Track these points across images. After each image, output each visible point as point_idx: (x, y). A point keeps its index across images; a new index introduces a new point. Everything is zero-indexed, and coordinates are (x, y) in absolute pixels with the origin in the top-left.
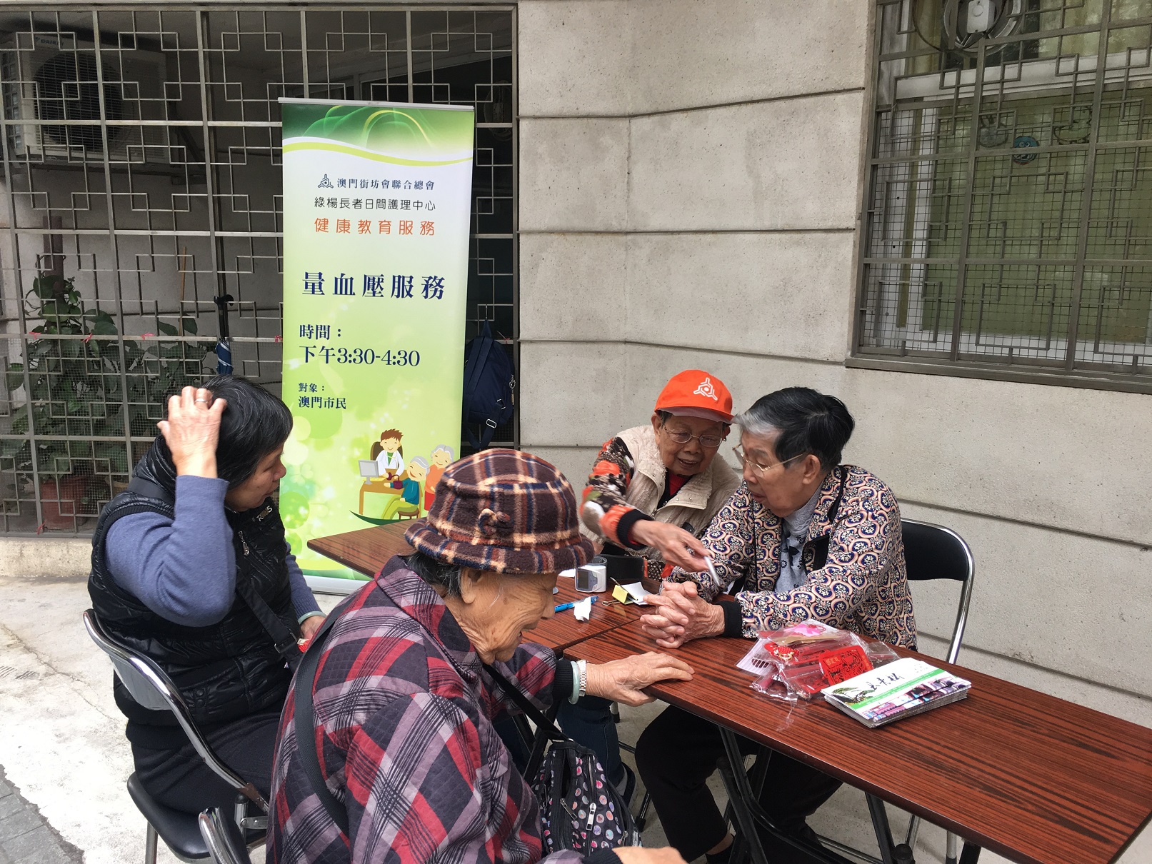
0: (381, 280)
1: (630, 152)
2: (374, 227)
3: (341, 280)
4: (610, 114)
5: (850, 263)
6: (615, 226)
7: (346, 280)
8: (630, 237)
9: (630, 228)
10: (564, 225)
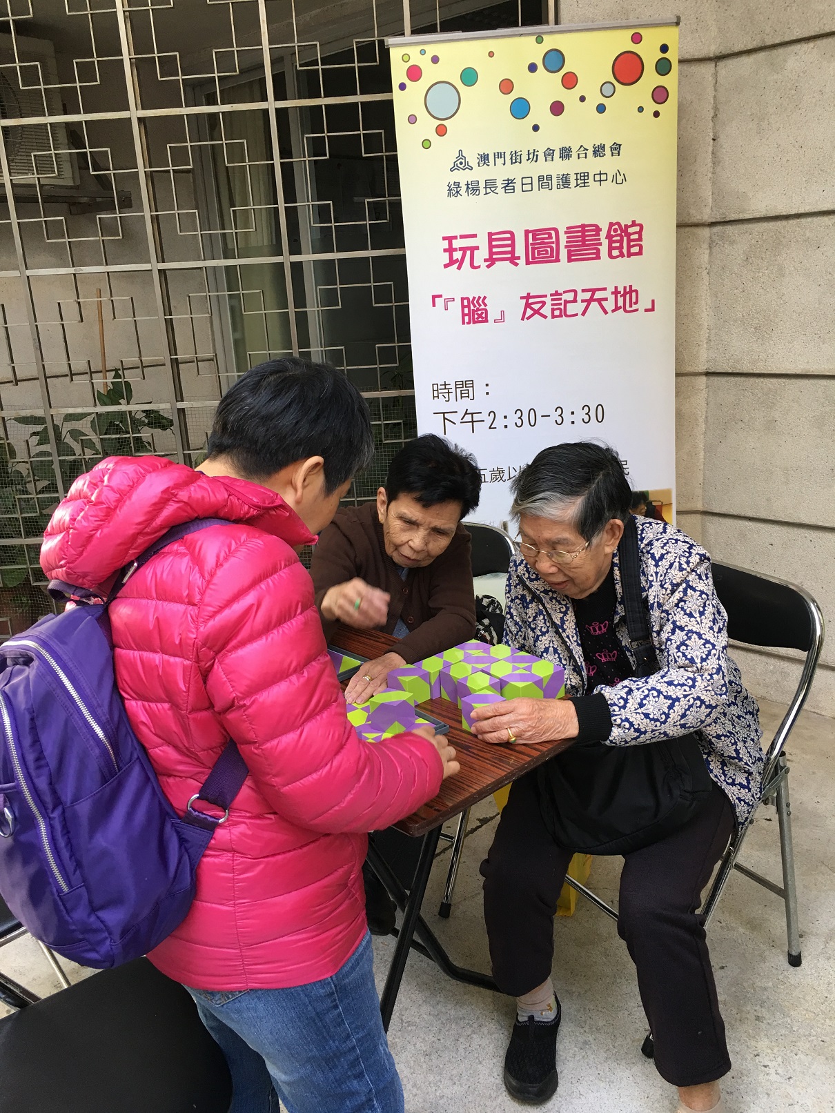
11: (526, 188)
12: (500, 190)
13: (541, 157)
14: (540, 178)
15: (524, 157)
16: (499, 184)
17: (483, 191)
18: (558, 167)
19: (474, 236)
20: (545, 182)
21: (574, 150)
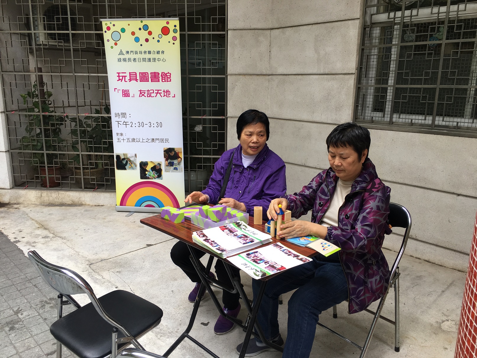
1: (270, 43)
4: (263, 28)
5: (353, 87)
6: (265, 72)
8: (270, 77)
9: (270, 73)
10: (245, 72)
11: (139, 61)
12: (132, 61)
13: (143, 53)
14: (143, 59)
15: (139, 53)
16: (132, 59)
17: (127, 61)
18: (147, 56)
19: (125, 73)
20: (144, 60)
21: (152, 52)
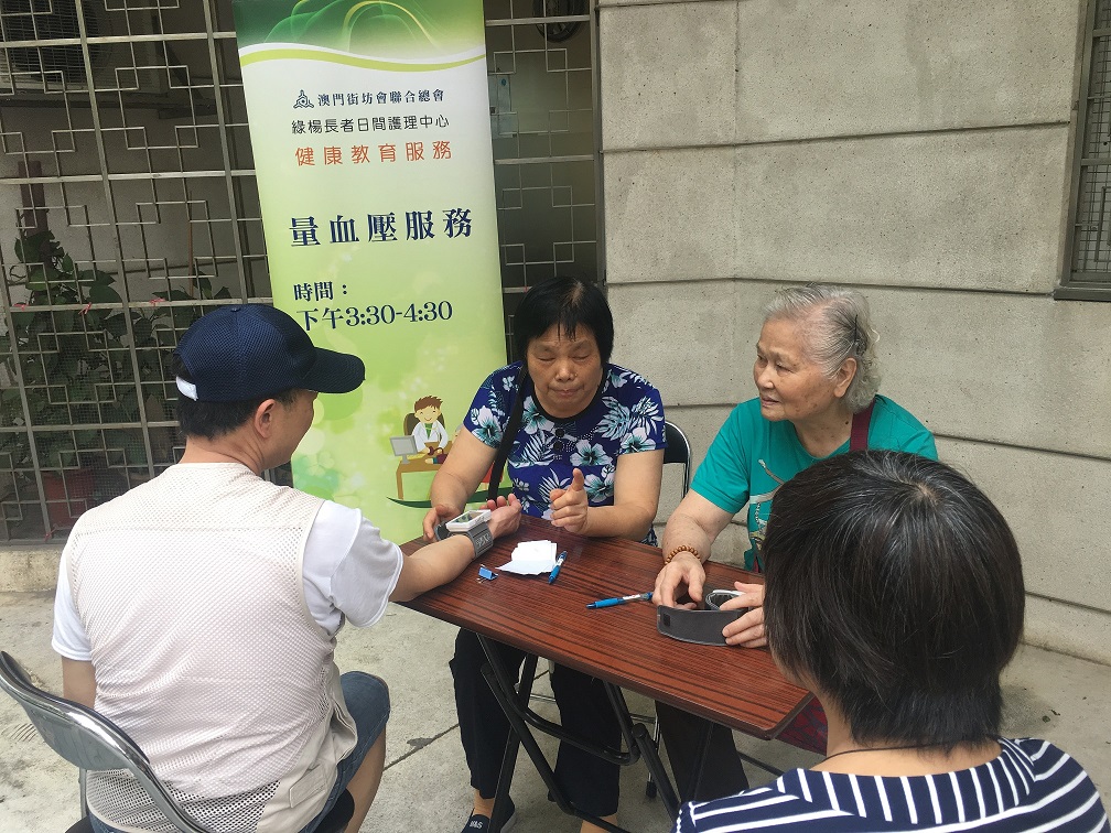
0: (391, 219)
2: (373, 154)
3: (339, 224)
7: (345, 223)
